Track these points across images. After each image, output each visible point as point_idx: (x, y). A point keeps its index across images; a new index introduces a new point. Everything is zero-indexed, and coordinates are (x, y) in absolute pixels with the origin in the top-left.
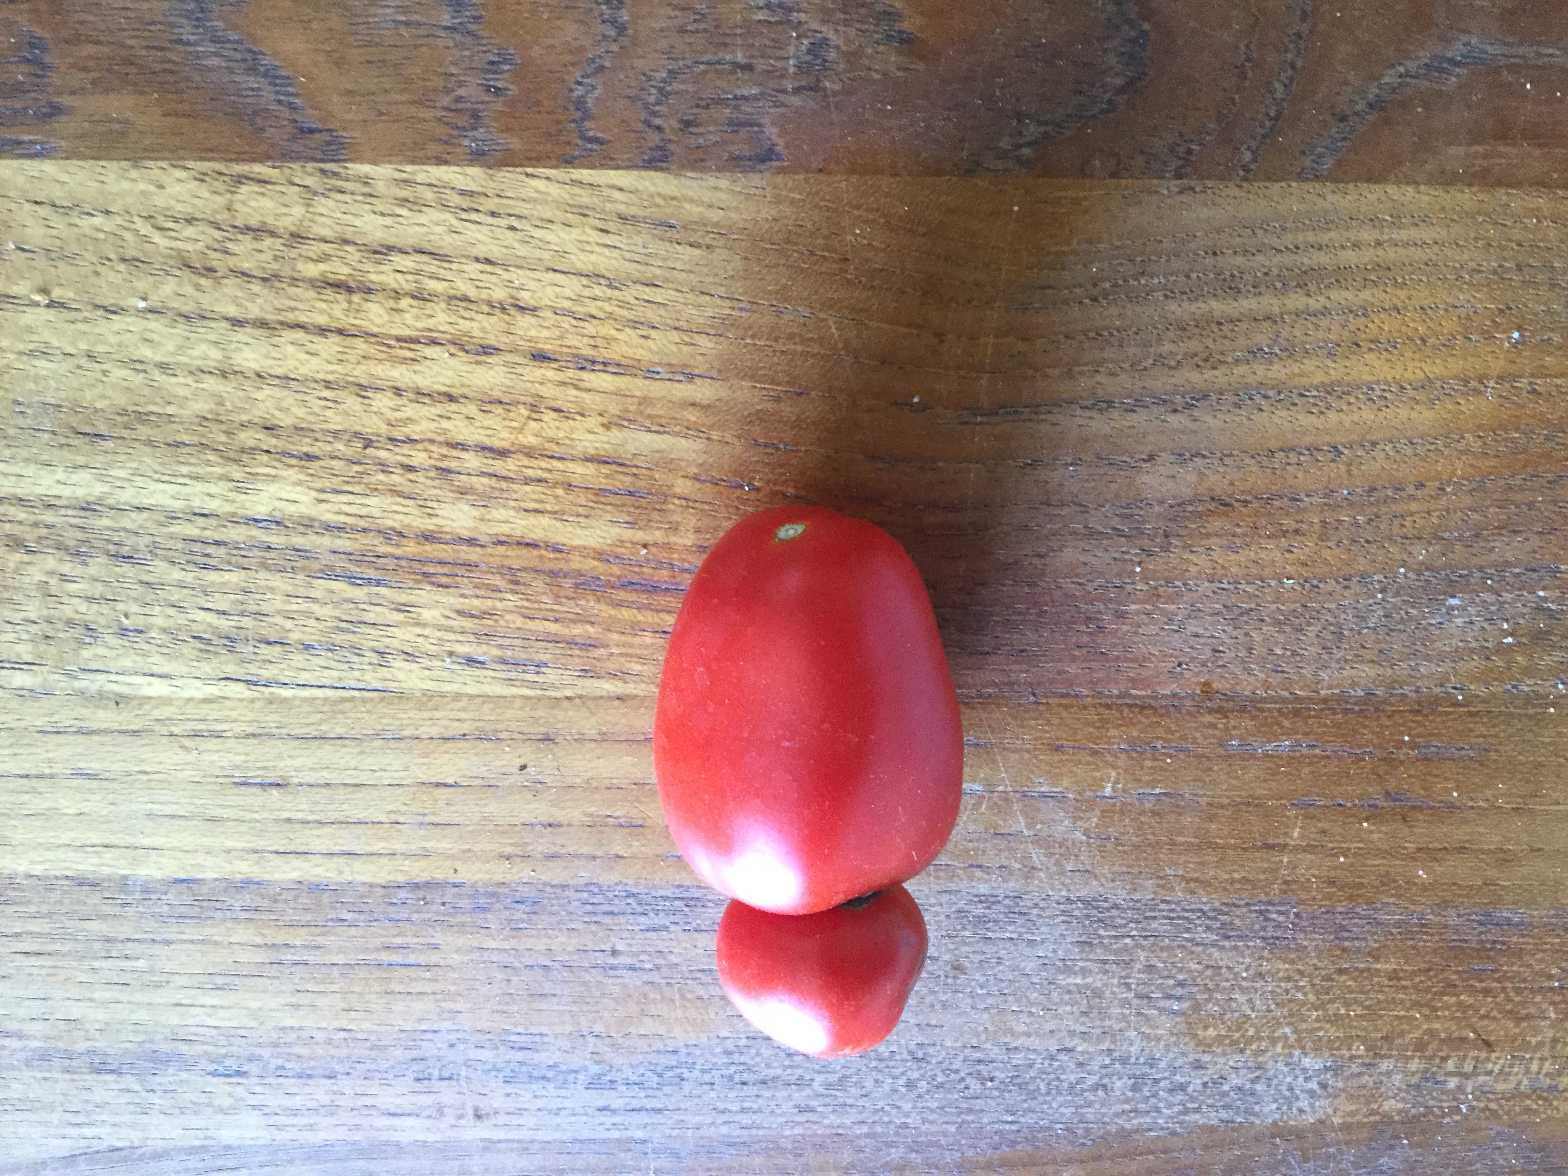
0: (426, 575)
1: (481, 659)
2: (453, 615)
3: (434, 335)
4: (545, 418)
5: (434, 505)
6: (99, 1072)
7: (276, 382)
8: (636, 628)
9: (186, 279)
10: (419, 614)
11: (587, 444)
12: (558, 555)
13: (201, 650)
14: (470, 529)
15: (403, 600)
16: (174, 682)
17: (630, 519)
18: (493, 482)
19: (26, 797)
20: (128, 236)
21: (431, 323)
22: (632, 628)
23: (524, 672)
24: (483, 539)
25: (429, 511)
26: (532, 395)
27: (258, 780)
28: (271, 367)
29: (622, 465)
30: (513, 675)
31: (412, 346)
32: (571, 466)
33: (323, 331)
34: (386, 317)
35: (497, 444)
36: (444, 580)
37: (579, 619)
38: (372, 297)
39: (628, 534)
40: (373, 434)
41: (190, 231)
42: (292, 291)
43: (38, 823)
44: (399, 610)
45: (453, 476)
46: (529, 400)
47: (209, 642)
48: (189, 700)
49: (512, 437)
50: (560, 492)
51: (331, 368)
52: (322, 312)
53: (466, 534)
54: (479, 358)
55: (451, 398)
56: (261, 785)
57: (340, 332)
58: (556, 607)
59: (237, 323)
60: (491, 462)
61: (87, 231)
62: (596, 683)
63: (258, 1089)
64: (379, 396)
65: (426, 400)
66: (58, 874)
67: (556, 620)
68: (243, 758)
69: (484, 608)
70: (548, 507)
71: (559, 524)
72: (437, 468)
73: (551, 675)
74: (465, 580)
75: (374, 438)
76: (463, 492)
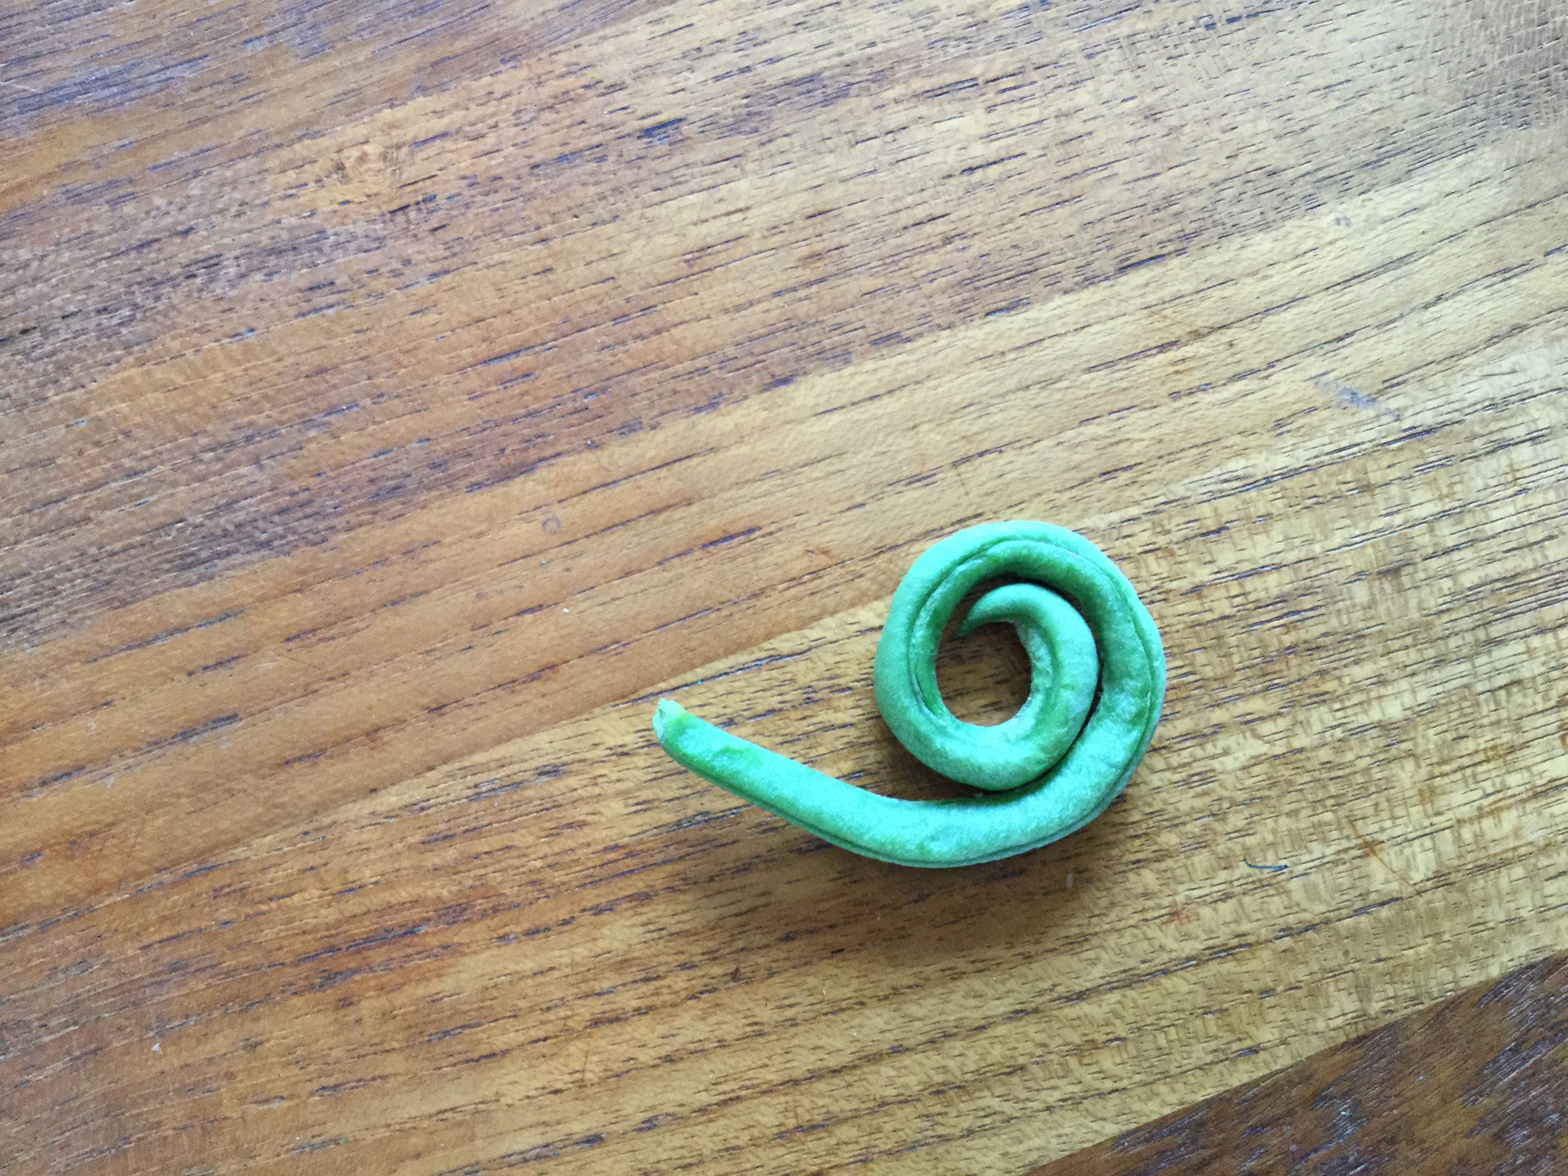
0: (631, 855)
1: (545, 779)
2: (589, 818)
3: (704, 1118)
4: (567, 1078)
5: (648, 936)
6: (811, 78)
7: (844, 1004)
8: (384, 883)
9: (958, 1073)
10: (627, 806)
11: (513, 1068)
12: (501, 932)
13: (838, 676)
14: (603, 925)
15: (648, 814)
16: (856, 627)
17: (439, 1005)
18: (598, 987)
19: (975, 428)
20: (1024, 1095)
21: (712, 1128)
22: (389, 882)
23: (492, 781)
24: (587, 917)
25: (652, 927)
26: (588, 1097)
27: (736, 541)
28: (853, 1018)
29: (468, 1061)
30: (502, 773)
31: (722, 1097)
32: (521, 1037)
33: (814, 1076)
34: (757, 1116)
35: (606, 1030)
36: (611, 856)
37: (452, 870)
38: (776, 1130)
39: (435, 986)
40: (734, 988)
41: (966, 1123)
42: (855, 1104)
43: (957, 399)
44: (649, 801)
45: (642, 975)
46: (589, 1091)
47: (833, 689)
48: (834, 612)
49: (593, 1044)
50: (523, 1004)
51: (796, 1041)
52: (821, 1095)
53: (606, 916)
54: (655, 1113)
55: (669, 1059)
56: (732, 537)
57: (796, 1082)
58: (483, 871)
59: (898, 1050)
60: (607, 1007)
61: (1061, 1083)
62: (406, 799)
63: (619, 116)
64: (739, 1032)
65: (692, 1047)
66: (921, 342)
67: (477, 856)
68: (761, 563)
69: (558, 839)
70: (530, 982)
71: (512, 967)
72: (658, 978)
73: (459, 788)
74: (590, 864)
75: (732, 984)
76: (623, 964)
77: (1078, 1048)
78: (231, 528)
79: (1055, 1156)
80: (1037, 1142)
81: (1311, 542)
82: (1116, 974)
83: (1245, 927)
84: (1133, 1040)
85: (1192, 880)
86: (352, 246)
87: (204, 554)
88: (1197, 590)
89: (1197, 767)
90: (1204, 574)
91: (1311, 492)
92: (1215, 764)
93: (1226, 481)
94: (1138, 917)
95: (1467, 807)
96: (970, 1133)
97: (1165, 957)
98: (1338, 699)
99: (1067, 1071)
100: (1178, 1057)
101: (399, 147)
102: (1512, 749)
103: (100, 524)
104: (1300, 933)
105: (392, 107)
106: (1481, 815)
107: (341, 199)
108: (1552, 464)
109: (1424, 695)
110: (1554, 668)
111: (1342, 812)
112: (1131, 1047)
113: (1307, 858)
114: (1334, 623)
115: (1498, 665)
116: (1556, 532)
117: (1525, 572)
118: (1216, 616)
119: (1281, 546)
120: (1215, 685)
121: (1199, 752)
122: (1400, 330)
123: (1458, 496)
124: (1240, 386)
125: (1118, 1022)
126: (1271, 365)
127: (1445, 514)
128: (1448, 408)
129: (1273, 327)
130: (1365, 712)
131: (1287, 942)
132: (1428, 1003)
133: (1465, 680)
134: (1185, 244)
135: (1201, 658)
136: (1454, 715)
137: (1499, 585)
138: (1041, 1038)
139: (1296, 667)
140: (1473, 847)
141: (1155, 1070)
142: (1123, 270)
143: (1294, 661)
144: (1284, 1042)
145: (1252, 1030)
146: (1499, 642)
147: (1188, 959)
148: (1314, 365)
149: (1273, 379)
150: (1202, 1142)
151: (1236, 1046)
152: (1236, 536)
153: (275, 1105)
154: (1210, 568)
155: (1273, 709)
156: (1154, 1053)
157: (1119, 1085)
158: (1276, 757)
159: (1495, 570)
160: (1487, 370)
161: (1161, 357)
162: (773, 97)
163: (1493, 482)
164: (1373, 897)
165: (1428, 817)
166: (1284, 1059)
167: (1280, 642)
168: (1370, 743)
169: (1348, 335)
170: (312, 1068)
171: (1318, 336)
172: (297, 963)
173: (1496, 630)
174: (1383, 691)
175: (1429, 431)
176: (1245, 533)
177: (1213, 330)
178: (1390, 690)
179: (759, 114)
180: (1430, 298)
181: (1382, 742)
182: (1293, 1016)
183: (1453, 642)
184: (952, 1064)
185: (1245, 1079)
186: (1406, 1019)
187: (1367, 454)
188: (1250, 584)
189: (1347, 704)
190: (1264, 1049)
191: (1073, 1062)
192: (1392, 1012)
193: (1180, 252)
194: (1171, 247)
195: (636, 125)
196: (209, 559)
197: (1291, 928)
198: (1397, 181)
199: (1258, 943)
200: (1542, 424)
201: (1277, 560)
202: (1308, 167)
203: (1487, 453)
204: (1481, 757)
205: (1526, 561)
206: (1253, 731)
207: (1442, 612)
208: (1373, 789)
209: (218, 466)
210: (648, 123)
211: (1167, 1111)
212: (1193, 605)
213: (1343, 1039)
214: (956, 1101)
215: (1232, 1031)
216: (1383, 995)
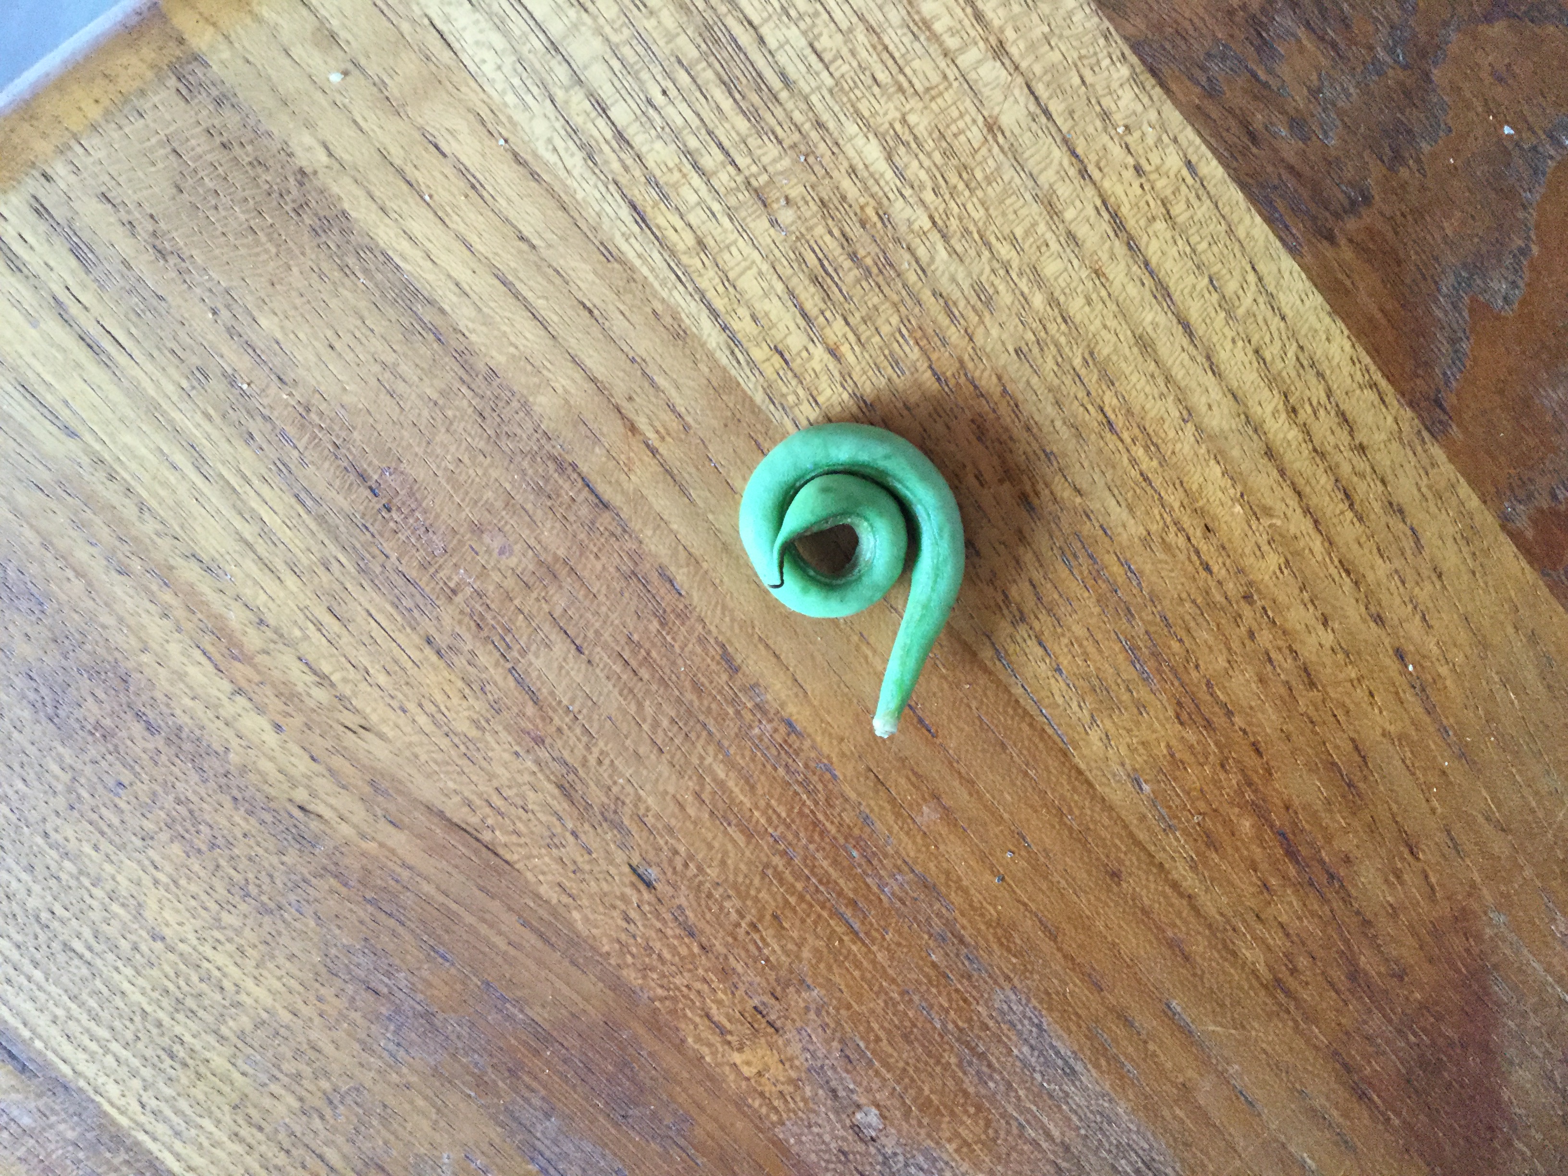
0: (1181, 706)
2: (1163, 745)
3: (1363, 581)
4: (1359, 690)
9: (1275, 401)
11: (1362, 731)
12: (1265, 775)
14: (1238, 706)
15: (1145, 703)
17: (1330, 798)
20: (1277, 343)
21: (1368, 572)
22: (1252, 863)
24: (1236, 719)
26: (1369, 671)
29: (1366, 764)
30: (1149, 816)
31: (1344, 574)
32: (1339, 734)
33: (1308, 511)
34: (1351, 542)
35: (1316, 675)
36: (1185, 717)
38: (1358, 524)
39: (1318, 805)
41: (1312, 381)
42: (1321, 472)
44: (1136, 706)
45: (1267, 664)
46: (1365, 671)
49: (1329, 681)
52: (1321, 500)
53: (1232, 707)
54: (1368, 618)
55: (1325, 622)
57: (1317, 523)
59: (1270, 453)
60: (1298, 681)
61: (1260, 316)
62: (1189, 873)
63: (646, 908)
64: (1290, 579)
66: (720, 636)
69: (1185, 760)
72: (1266, 652)
74: (1197, 731)
76: (1262, 681)
77: (1228, 313)
78: (1036, 1053)
79: (1320, 299)
80: (1313, 319)
81: (760, 273)
82: (1159, 303)
83: (1090, 211)
84: (1208, 269)
85: (1066, 269)
86: (811, 1048)
87: (1060, 1062)
88: (833, 352)
89: (974, 300)
90: (819, 351)
91: (721, 288)
92: (966, 286)
93: (738, 362)
94: (1108, 303)
95: (931, 51)
96: (1320, 375)
97: (1135, 268)
98: (880, 204)
99: (1250, 313)
100: (1212, 227)
101: (729, 1043)
102: (870, 29)
103: (1063, 1134)
104: (1082, 162)
105: (703, 1057)
106: (935, 37)
107: (780, 1066)
108: (617, 83)
109: (852, 128)
110: (788, 16)
111: (970, 162)
112: (1215, 269)
113: (1017, 180)
114: (820, 230)
115: (803, 69)
116: (673, 59)
117: (718, 74)
118: (847, 329)
119: (775, 300)
120: (902, 309)
121: (962, 304)
122: (560, 263)
123: (677, 161)
124: (660, 380)
125: (1198, 288)
126: (633, 360)
127: (696, 166)
128: (609, 197)
129: (603, 370)
130: (882, 175)
131: (1091, 169)
132: (1107, 23)
133: (828, 96)
134: (566, 465)
135: (885, 329)
136: (859, 94)
137: (738, 96)
138: (1229, 345)
139: (866, 249)
140: (963, 33)
141: (1228, 242)
142: (606, 506)
143: (861, 253)
144: (1175, 140)
145: (1172, 174)
146: (784, 77)
147: (1130, 248)
148: (618, 325)
149: (645, 355)
150: (1276, 182)
151: (1190, 180)
152: (779, 337)
153: (1433, 880)
154: (811, 346)
155: (907, 256)
156: (1215, 248)
157: (1248, 268)
158: (943, 236)
159: (727, 104)
160: (562, 174)
161: (661, 450)
162: (585, 809)
163: (653, 132)
164: (1033, 107)
165: (950, 85)
166: (1189, 136)
167: (850, 269)
168: (905, 159)
169: (584, 306)
170: (1399, 865)
171: (595, 331)
172: (1328, 901)
173: (776, 83)
174: (861, 166)
175: (634, 207)
176: (774, 331)
177: (623, 417)
178: (856, 161)
179: (602, 814)
180: (524, 246)
181: (902, 150)
182: (1150, 141)
183: (798, 117)
184: (1269, 409)
185: (1215, 162)
186: (1126, 39)
187: (673, 253)
188: (813, 311)
189: (881, 194)
190: (1185, 156)
191: (1241, 312)
192: (1123, 54)
193: (574, 467)
194: (574, 476)
195: (646, 896)
196: (1062, 1058)
197: (1080, 171)
198: (442, 311)
199: (1100, 195)
200: (587, 105)
201: (785, 297)
202: (464, 389)
203: (632, 147)
204: (885, 56)
205: (707, 76)
206: (929, 265)
207: (776, 137)
208: (944, 144)
209: (997, 1077)
210: (642, 887)
211: (1258, 219)
212: (845, 349)
213: (1158, 89)
214: (1297, 394)
215: (1178, 189)
216: (1112, 68)
